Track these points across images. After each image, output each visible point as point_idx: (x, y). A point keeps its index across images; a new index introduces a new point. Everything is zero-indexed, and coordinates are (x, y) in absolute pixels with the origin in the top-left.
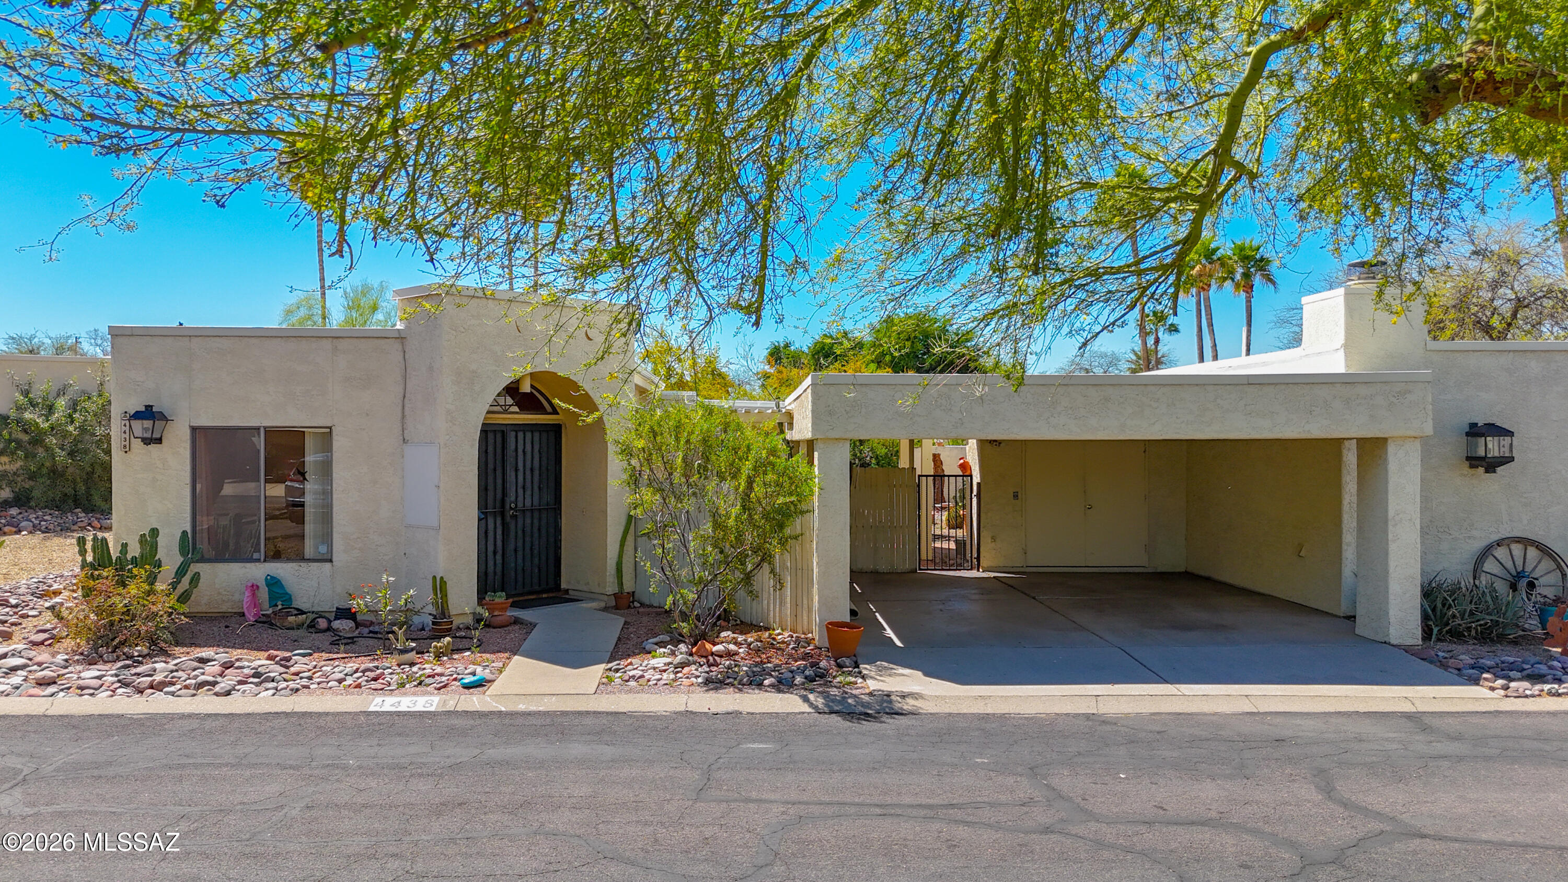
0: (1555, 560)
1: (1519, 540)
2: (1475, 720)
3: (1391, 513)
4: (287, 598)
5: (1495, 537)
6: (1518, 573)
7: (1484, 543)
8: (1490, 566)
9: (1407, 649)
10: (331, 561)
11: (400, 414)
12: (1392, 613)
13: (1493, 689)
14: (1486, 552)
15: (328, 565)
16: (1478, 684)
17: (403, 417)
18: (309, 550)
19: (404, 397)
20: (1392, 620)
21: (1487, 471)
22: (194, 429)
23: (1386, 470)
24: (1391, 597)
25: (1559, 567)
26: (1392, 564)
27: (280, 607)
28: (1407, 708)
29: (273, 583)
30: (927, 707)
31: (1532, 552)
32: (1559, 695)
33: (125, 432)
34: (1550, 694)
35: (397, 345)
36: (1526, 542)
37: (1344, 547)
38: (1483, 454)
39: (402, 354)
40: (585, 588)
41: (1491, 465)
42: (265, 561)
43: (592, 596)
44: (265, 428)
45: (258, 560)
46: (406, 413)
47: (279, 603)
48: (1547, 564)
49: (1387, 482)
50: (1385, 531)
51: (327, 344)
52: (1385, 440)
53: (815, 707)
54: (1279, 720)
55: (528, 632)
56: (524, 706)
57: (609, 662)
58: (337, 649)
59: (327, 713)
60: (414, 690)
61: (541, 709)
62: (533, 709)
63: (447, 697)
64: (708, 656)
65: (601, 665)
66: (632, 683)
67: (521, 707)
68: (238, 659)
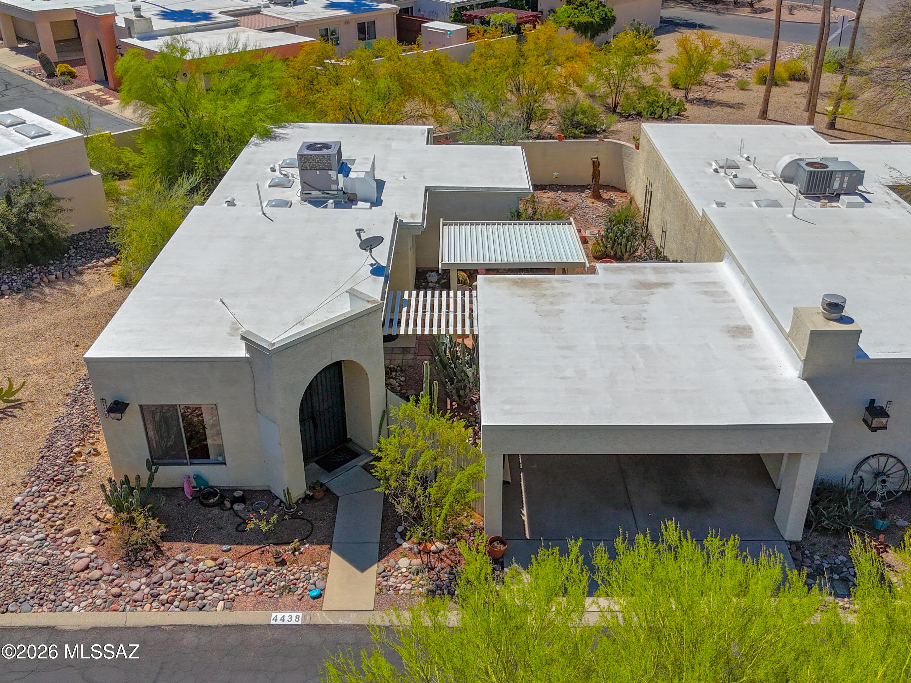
1: (884, 455)
4: (206, 483)
6: (879, 473)
12: (788, 526)
14: (864, 461)
15: (224, 466)
17: (255, 399)
18: (213, 459)
19: (255, 390)
22: (141, 406)
23: (799, 466)
29: (198, 477)
31: (891, 461)
35: (247, 364)
36: (887, 456)
39: (250, 369)
40: (361, 444)
41: (873, 430)
42: (191, 464)
43: (365, 452)
44: (179, 405)
45: (187, 464)
47: (202, 487)
52: (800, 454)
55: (336, 510)
56: (342, 621)
57: (379, 561)
58: (241, 538)
59: (252, 625)
60: (288, 599)
61: (350, 623)
62: (346, 622)
63: (306, 613)
64: (429, 553)
65: (375, 566)
66: (391, 592)
67: (341, 622)
68: (197, 560)
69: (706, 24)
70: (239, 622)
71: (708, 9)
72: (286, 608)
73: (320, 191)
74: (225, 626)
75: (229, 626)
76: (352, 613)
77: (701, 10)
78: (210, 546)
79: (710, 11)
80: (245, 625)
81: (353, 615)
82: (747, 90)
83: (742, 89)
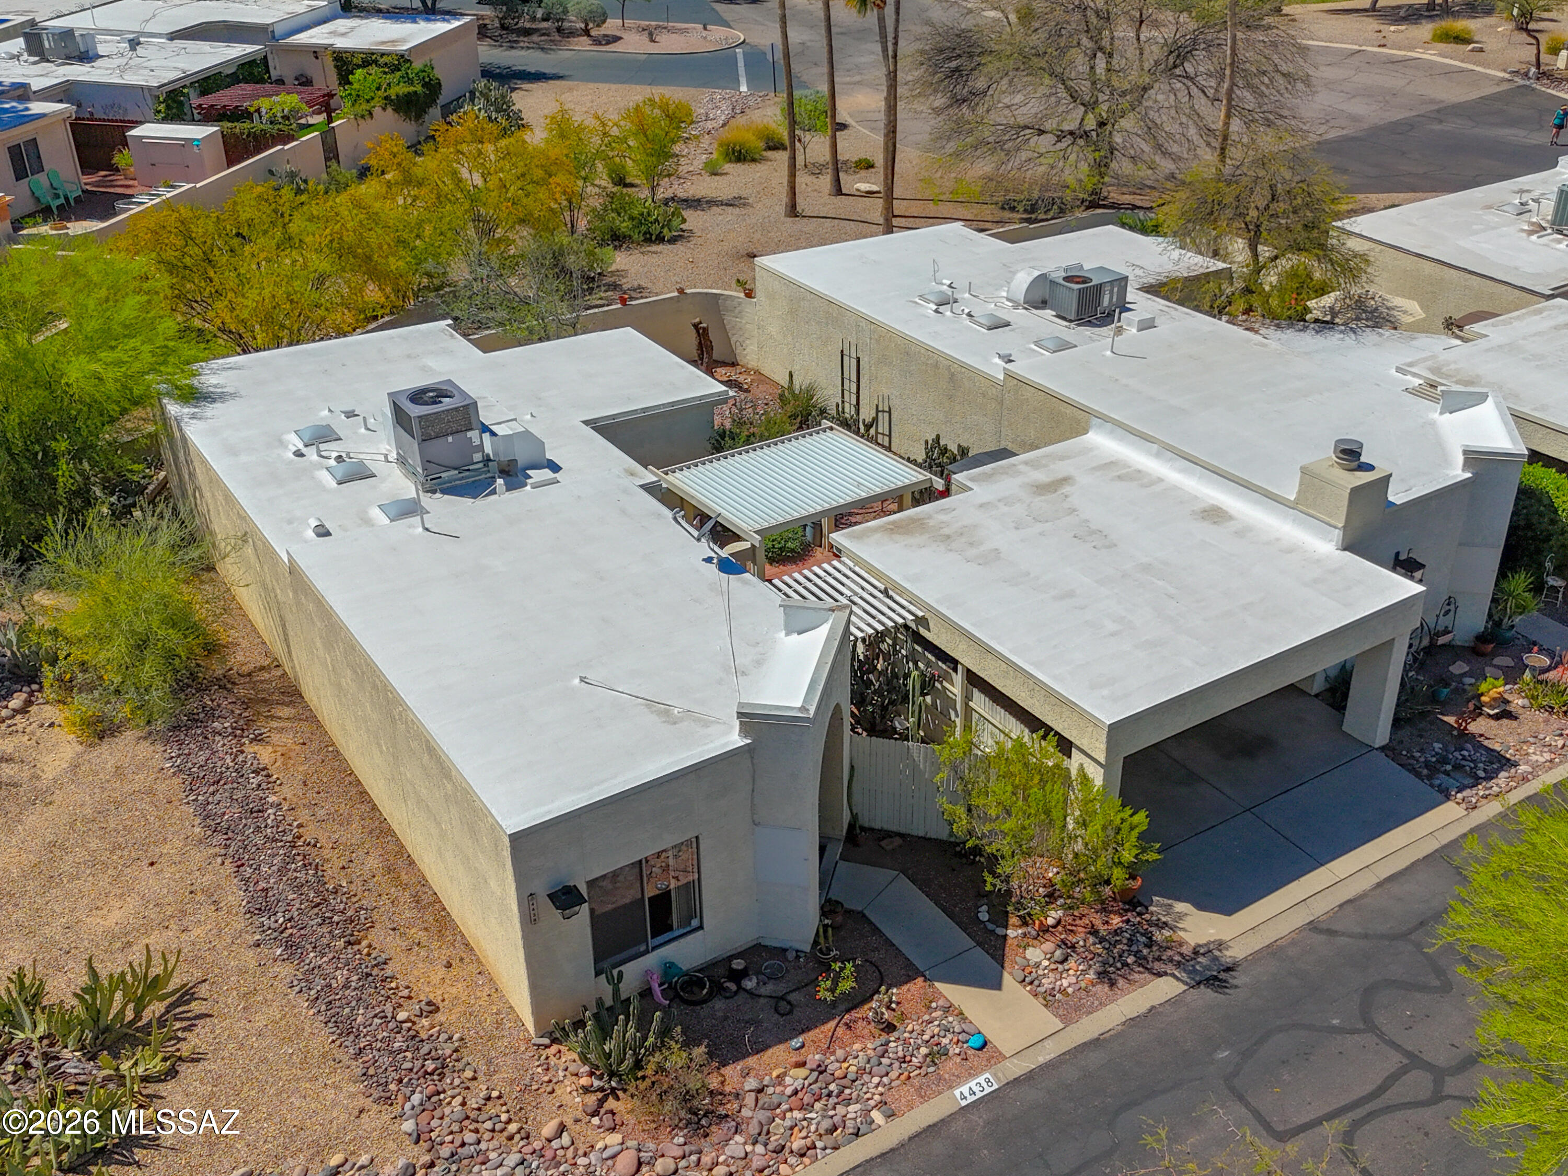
4: (681, 973)
9: (1385, 751)
10: (702, 928)
11: (750, 805)
13: (1459, 804)
15: (700, 932)
16: (1449, 799)
17: (753, 805)
19: (753, 791)
22: (588, 883)
29: (669, 967)
30: (1238, 954)
32: (1487, 799)
33: (533, 909)
34: (1483, 798)
35: (746, 755)
39: (750, 760)
42: (652, 951)
44: (646, 858)
45: (647, 952)
46: (756, 803)
51: (692, 776)
53: (1186, 983)
55: (876, 930)
56: (1042, 1057)
57: (1003, 967)
58: (800, 1022)
59: (942, 1120)
60: (949, 1066)
61: (1053, 1056)
62: (1048, 1058)
63: (992, 1070)
64: (1047, 931)
65: (1006, 976)
66: (1058, 996)
67: (1041, 1060)
68: (778, 1077)
69: (546, 71)
70: (925, 1124)
71: (522, 44)
72: (960, 1079)
73: (456, 469)
74: (911, 1139)
75: (918, 1135)
76: (1046, 1043)
77: (512, 47)
78: (770, 1051)
79: (528, 48)
80: (935, 1125)
81: (1048, 1044)
82: (722, 174)
83: (716, 174)
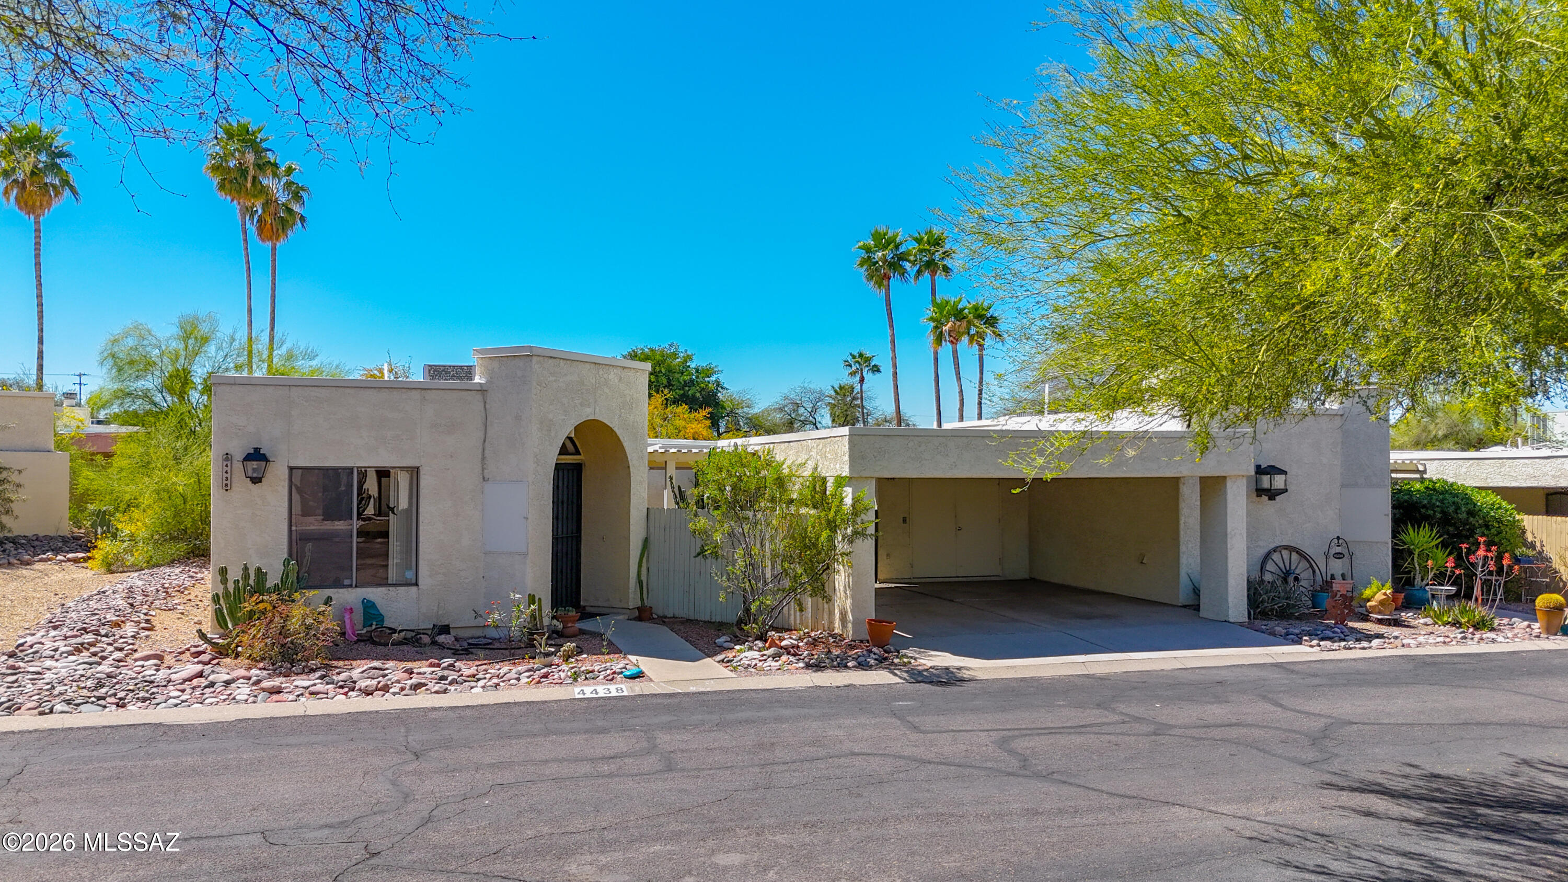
0: (1308, 561)
1: (1286, 547)
2: (1313, 665)
3: (1229, 530)
4: (380, 618)
5: (1272, 546)
6: (1287, 571)
7: (1266, 550)
8: (1270, 566)
9: (1241, 624)
10: (416, 584)
11: (480, 456)
12: (1230, 599)
13: (1312, 646)
14: (1267, 556)
15: (414, 589)
16: (1301, 644)
17: (483, 458)
18: (393, 574)
19: (485, 441)
20: (1231, 605)
21: (1270, 499)
22: (291, 469)
23: (1226, 500)
24: (1230, 589)
25: (1311, 566)
26: (1230, 565)
27: (374, 627)
28: (1269, 660)
29: (369, 607)
30: (981, 676)
31: (1295, 556)
32: (1351, 649)
33: (226, 472)
34: (1345, 648)
35: (479, 397)
36: (1291, 549)
37: (1181, 555)
38: (1269, 487)
39: (482, 404)
40: (605, 605)
41: (1272, 494)
42: (356, 586)
43: (615, 610)
44: (358, 468)
45: (351, 586)
46: (486, 455)
47: (374, 623)
48: (1304, 564)
49: (1226, 507)
50: (1226, 543)
51: (416, 395)
52: (1225, 478)
53: (905, 679)
54: (1203, 672)
56: (695, 688)
57: (710, 657)
59: (544, 701)
60: (589, 682)
61: (708, 689)
62: (702, 690)
63: (630, 685)
65: (708, 659)
66: (752, 669)
68: (406, 668)
74: (497, 704)
76: (707, 681)
80: (532, 702)
81: (710, 682)
